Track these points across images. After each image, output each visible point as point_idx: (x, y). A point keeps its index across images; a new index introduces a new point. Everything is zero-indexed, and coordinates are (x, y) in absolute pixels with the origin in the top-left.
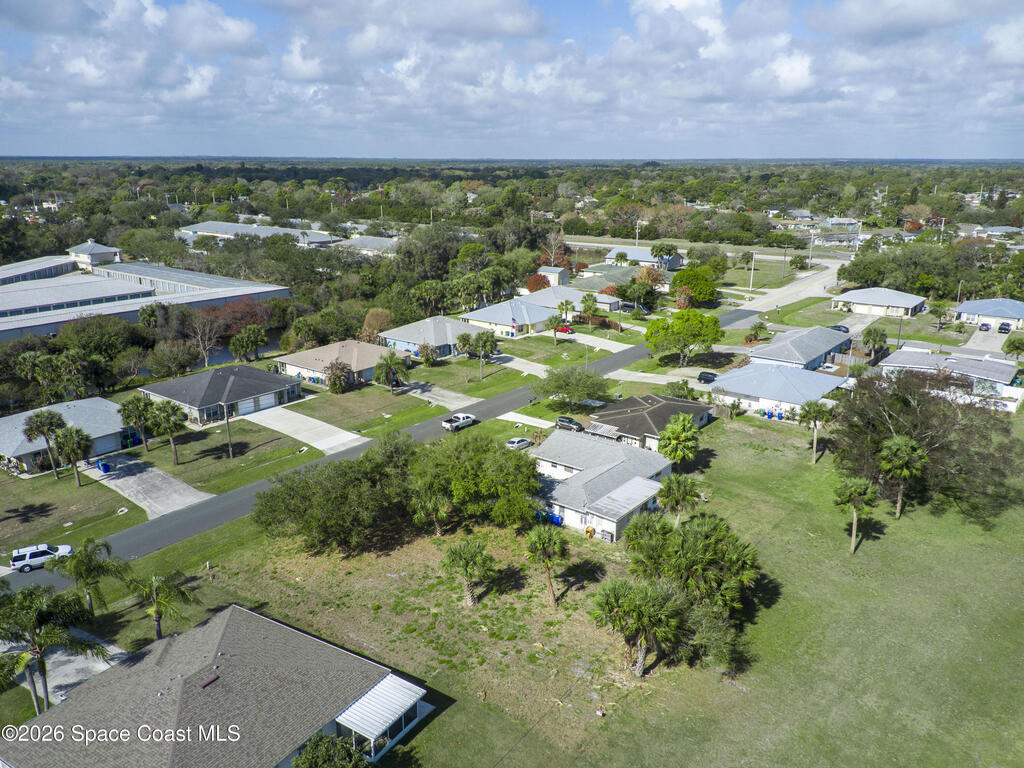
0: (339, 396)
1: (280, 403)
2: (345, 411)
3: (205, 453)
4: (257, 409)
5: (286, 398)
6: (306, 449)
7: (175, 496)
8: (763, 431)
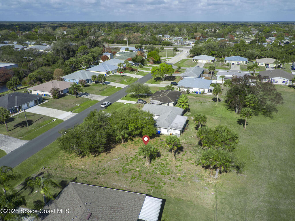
0: (57, 100)
1: (36, 104)
2: (63, 105)
3: (17, 126)
4: (29, 107)
5: (38, 102)
6: (55, 120)
7: (13, 143)
8: (198, 97)
